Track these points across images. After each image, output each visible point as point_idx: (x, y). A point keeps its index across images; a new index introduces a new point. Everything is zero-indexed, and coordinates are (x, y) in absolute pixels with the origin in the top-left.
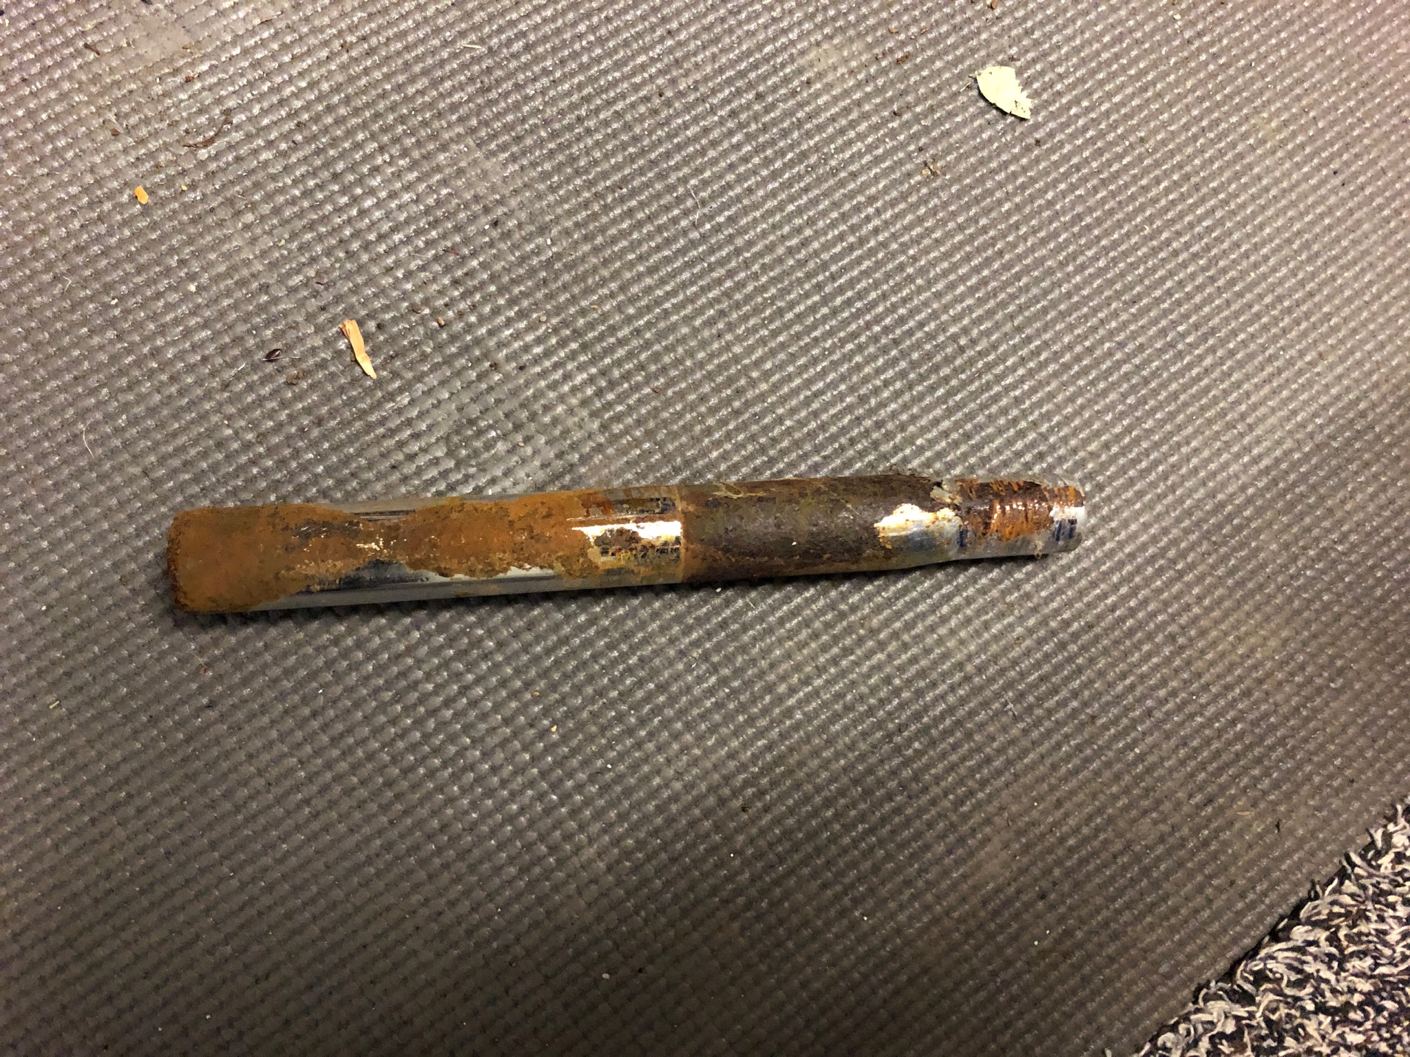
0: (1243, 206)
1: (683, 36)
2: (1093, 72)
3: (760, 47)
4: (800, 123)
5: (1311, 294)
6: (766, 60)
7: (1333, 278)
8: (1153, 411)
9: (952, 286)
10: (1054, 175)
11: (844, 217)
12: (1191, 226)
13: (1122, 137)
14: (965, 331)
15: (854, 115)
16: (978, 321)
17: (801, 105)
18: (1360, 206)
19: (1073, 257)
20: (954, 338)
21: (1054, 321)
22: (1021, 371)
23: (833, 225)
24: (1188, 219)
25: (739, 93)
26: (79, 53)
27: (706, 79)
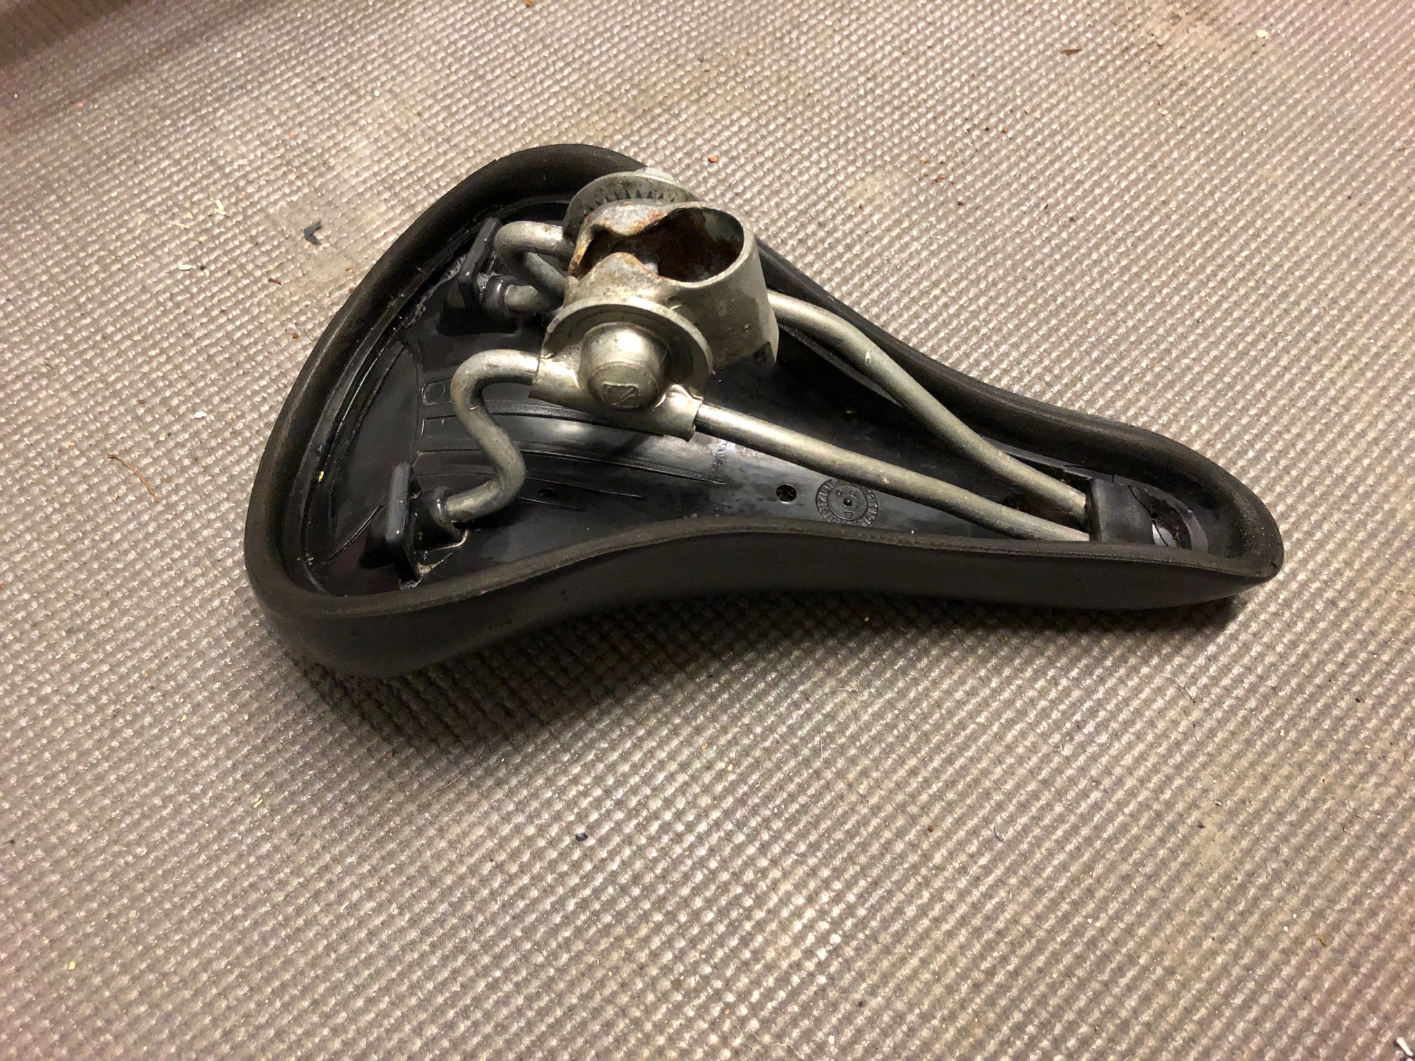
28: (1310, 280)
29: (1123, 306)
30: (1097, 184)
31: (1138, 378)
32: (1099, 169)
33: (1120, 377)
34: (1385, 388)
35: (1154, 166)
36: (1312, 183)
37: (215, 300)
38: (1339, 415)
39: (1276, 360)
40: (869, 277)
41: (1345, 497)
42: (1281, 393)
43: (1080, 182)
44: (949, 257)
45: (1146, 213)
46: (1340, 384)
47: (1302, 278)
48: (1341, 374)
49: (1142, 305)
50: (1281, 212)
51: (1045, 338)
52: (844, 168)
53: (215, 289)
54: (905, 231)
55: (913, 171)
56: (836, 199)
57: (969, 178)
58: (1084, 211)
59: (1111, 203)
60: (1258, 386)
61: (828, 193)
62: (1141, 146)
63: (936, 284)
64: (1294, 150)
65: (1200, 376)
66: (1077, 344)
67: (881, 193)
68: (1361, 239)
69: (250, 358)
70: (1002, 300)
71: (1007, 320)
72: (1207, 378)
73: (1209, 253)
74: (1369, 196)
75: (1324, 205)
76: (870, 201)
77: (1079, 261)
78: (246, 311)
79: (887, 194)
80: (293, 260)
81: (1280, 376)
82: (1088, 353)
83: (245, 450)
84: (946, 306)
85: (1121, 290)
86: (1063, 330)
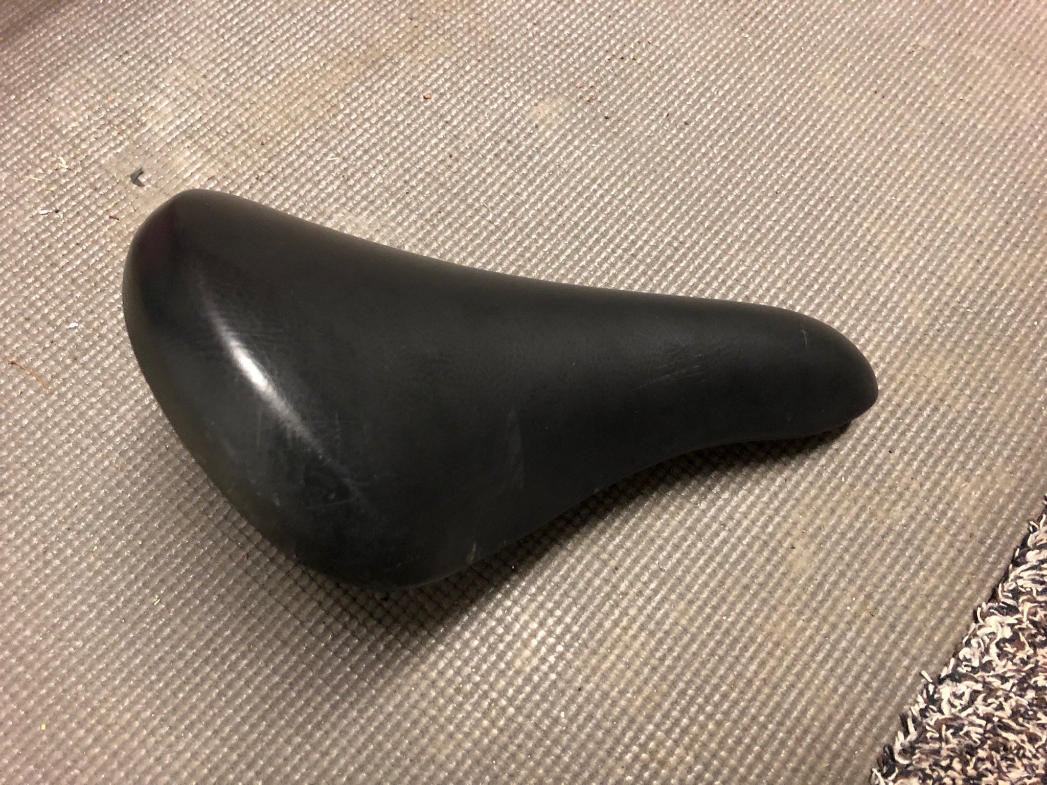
0: (826, 124)
1: (455, 123)
2: (707, 78)
3: (502, 116)
4: (538, 150)
5: (887, 162)
6: (508, 121)
7: (897, 150)
8: (811, 254)
9: (659, 215)
10: (702, 138)
11: (580, 194)
12: (797, 144)
13: (738, 107)
14: (675, 238)
15: (569, 137)
16: (682, 230)
17: (536, 140)
18: (898, 106)
19: (729, 180)
20: (670, 244)
21: (730, 219)
22: (718, 252)
23: (575, 200)
24: (794, 141)
25: (497, 143)
26: (107, 223)
27: (475, 142)
28: (851, 156)
29: (724, 186)
30: (702, 95)
31: (737, 238)
32: (703, 83)
33: (724, 240)
34: (903, 232)
35: (741, 78)
36: (850, 83)
37: (71, 236)
38: (873, 254)
39: (831, 216)
40: (547, 179)
41: (879, 311)
42: (835, 240)
43: (691, 94)
44: (601, 160)
45: (737, 114)
46: (873, 231)
47: (846, 155)
48: (873, 224)
49: (737, 184)
50: (830, 107)
51: (672, 215)
52: (523, 96)
53: (70, 227)
54: (570, 142)
55: (572, 95)
56: (519, 121)
57: (612, 97)
58: (694, 117)
59: (713, 108)
60: (819, 237)
61: (512, 117)
62: (731, 64)
63: (594, 181)
64: (837, 59)
65: (779, 233)
66: (694, 218)
67: (550, 114)
68: (884, 123)
69: (104, 279)
70: (640, 189)
71: (645, 203)
72: (785, 234)
73: (783, 141)
74: (889, 90)
75: (859, 99)
76: (542, 121)
77: (693, 155)
78: (96, 242)
79: (555, 115)
80: (125, 199)
81: (833, 228)
82: (702, 223)
83: (111, 348)
84: (602, 197)
85: (722, 174)
86: (684, 208)
